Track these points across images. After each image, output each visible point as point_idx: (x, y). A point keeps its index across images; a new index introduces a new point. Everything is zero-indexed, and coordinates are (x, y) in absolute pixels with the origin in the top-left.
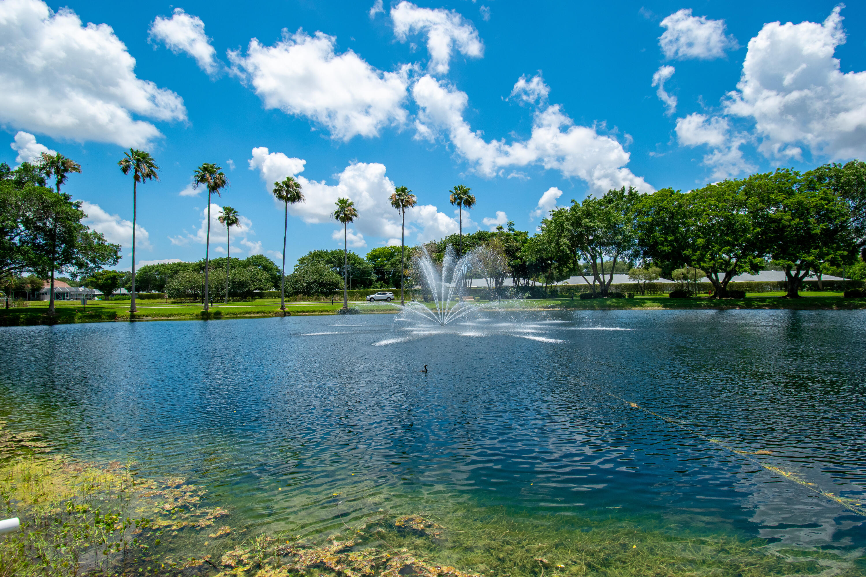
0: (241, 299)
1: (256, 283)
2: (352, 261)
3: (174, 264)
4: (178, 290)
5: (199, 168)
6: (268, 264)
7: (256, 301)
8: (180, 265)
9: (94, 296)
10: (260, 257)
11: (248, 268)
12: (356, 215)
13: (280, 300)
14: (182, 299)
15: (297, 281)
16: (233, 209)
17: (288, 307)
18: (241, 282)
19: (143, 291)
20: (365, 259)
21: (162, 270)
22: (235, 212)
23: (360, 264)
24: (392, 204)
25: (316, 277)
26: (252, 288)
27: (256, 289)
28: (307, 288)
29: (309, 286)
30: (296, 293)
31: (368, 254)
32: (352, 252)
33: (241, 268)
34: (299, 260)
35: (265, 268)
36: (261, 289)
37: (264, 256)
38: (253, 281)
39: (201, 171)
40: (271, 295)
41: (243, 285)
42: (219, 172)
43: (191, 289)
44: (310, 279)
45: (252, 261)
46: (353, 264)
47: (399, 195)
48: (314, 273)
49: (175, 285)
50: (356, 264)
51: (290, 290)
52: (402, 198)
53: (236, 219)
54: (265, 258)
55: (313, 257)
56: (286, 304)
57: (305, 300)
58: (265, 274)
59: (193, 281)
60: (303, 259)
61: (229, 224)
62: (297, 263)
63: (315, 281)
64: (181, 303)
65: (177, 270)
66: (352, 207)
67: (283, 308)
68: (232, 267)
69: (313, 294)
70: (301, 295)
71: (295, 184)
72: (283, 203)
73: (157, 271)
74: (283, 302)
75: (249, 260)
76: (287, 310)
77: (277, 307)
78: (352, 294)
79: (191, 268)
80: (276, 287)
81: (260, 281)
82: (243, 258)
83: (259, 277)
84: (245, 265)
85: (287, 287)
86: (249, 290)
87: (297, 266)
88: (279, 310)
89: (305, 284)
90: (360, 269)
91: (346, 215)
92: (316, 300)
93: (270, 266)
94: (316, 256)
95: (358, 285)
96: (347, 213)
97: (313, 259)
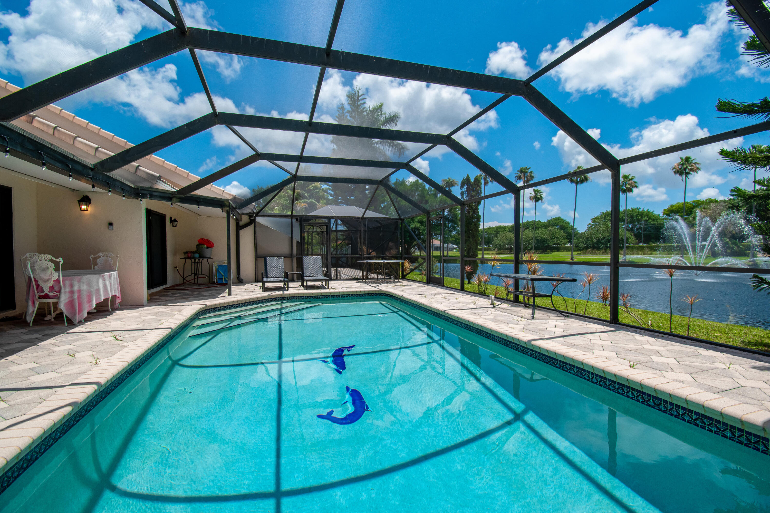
0: (543, 252)
1: (554, 240)
2: (646, 218)
3: (496, 227)
4: (500, 245)
5: (518, 171)
6: (564, 224)
7: (553, 253)
8: (500, 227)
9: (453, 248)
10: (558, 219)
11: (549, 229)
13: (570, 253)
14: (502, 252)
15: (588, 238)
16: (540, 191)
17: (576, 258)
18: (542, 239)
20: (661, 215)
21: (489, 231)
22: (541, 192)
23: (654, 220)
24: (675, 172)
25: (606, 234)
26: (551, 244)
27: (554, 244)
28: (597, 243)
29: (599, 241)
30: (587, 248)
31: (665, 210)
32: (645, 210)
33: (543, 229)
34: (592, 220)
35: (562, 228)
36: (558, 244)
37: (561, 217)
38: (552, 239)
39: (519, 173)
40: (565, 249)
41: (544, 241)
42: (529, 171)
43: (508, 244)
44: (600, 236)
45: (551, 222)
46: (646, 220)
47: (680, 165)
48: (604, 231)
49: (498, 242)
50: (650, 221)
51: (581, 245)
52: (685, 167)
53: (541, 197)
54: (562, 219)
55: (605, 217)
56: (575, 256)
57: (592, 253)
58: (562, 232)
59: (509, 239)
60: (596, 218)
61: (536, 201)
62: (590, 222)
63: (604, 238)
64: (502, 254)
65: (499, 231)
67: (572, 258)
68: (536, 228)
69: (601, 249)
70: (590, 250)
72: (574, 185)
73: (486, 232)
74: (572, 254)
75: (549, 221)
76: (575, 260)
77: (568, 258)
79: (507, 229)
80: (570, 242)
81: (557, 238)
82: (544, 220)
83: (557, 235)
84: (546, 225)
85: (579, 243)
86: (549, 245)
87: (590, 224)
88: (569, 260)
89: (595, 240)
90: (654, 224)
91: (627, 188)
92: (603, 253)
93: (566, 225)
94: (608, 215)
95: (652, 240)
96: (628, 186)
97: (605, 218)
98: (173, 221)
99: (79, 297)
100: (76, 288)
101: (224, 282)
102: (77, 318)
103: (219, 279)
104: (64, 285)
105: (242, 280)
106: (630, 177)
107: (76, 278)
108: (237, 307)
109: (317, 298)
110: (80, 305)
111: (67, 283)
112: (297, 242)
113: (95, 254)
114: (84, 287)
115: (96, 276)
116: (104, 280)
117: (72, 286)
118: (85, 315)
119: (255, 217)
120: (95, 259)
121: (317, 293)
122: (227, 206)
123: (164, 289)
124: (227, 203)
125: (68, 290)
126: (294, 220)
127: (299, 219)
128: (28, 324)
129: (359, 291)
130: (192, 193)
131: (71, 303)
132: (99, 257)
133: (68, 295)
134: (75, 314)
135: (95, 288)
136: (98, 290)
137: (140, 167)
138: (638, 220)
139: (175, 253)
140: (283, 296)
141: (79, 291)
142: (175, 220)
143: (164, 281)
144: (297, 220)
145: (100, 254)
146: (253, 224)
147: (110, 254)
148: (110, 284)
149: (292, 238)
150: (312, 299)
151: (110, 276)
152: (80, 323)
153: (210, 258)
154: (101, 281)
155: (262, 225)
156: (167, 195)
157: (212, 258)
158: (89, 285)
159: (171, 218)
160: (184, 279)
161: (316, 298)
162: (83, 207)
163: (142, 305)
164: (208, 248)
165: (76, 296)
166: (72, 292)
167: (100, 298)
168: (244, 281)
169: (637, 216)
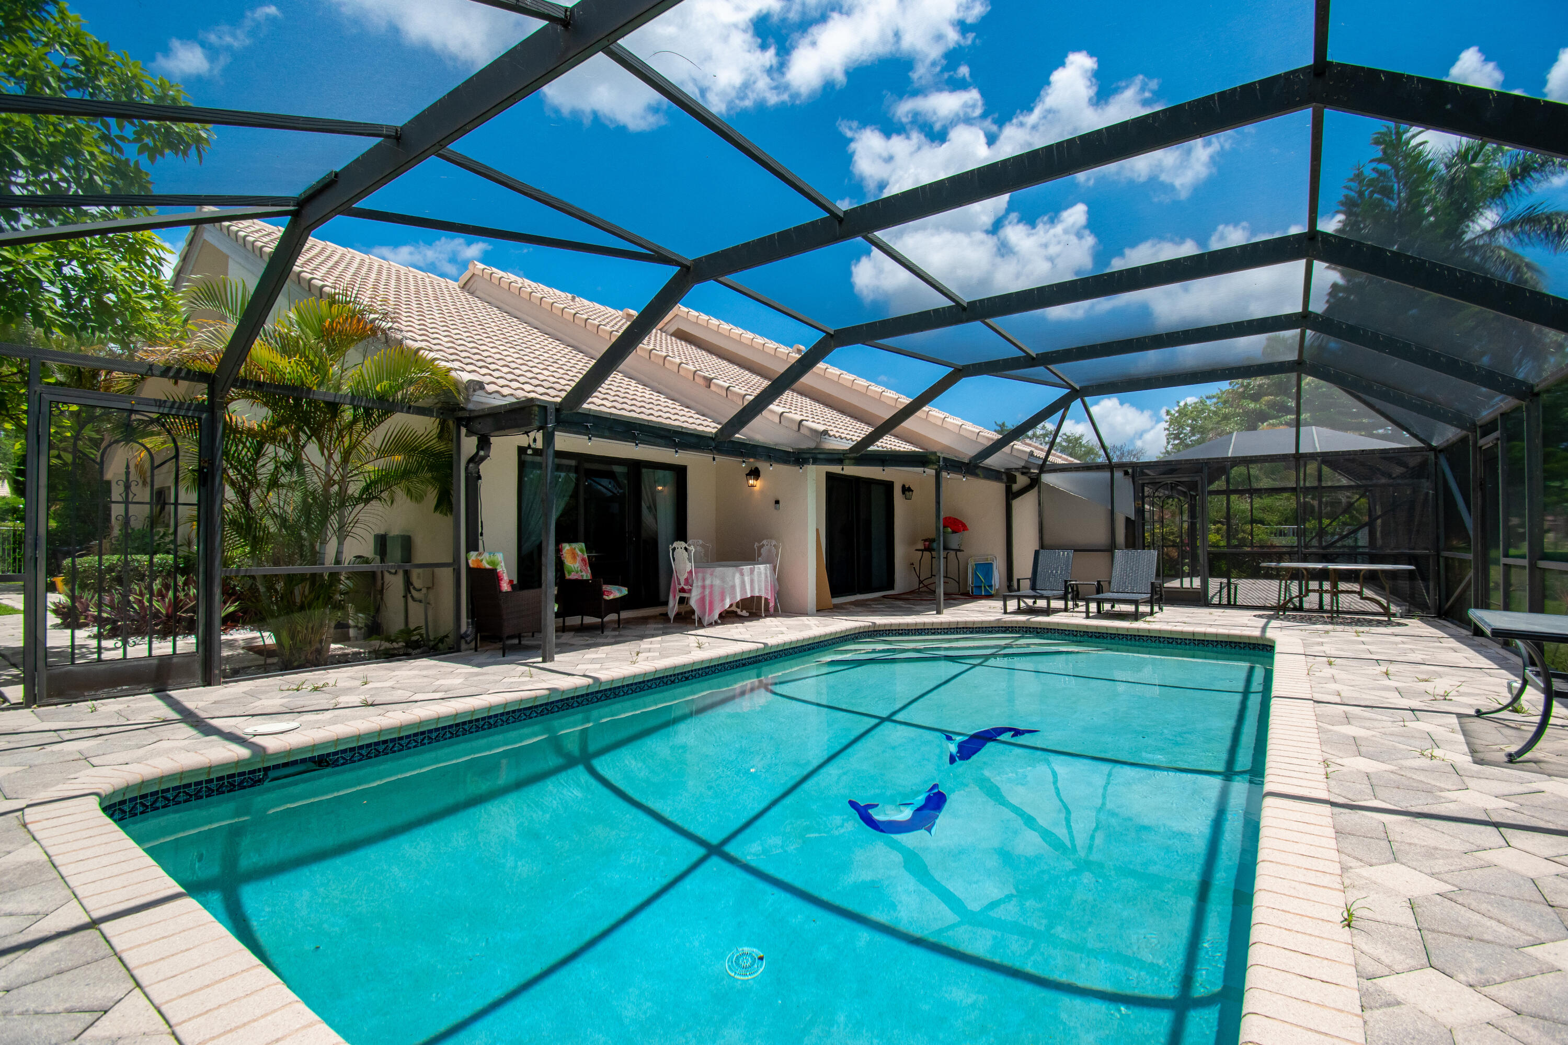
98: (906, 490)
99: (711, 593)
100: (708, 582)
102: (706, 620)
104: (697, 578)
107: (709, 571)
108: (933, 634)
109: (1099, 637)
110: (711, 603)
111: (700, 575)
112: (1128, 519)
113: (760, 541)
114: (717, 582)
115: (731, 570)
116: (742, 574)
117: (704, 580)
118: (716, 616)
119: (1039, 474)
120: (760, 548)
121: (1097, 627)
122: (933, 463)
123: (884, 597)
124: (933, 458)
125: (700, 584)
126: (1119, 475)
127: (1130, 471)
128: (669, 619)
129: (1200, 634)
130: (871, 448)
131: (702, 600)
132: (763, 545)
133: (700, 590)
134: (704, 614)
135: (731, 583)
136: (733, 587)
137: (804, 423)
139: (912, 541)
140: (1028, 626)
141: (712, 586)
142: (910, 490)
143: (890, 585)
144: (1126, 473)
145: (765, 542)
146: (1036, 488)
147: (774, 542)
148: (752, 581)
149: (1112, 512)
150: (1086, 638)
151: (752, 571)
152: (710, 625)
153: (960, 550)
154: (738, 576)
155: (1053, 490)
156: (837, 457)
157: (963, 551)
158: (723, 580)
159: (904, 486)
160: (921, 582)
161: (1096, 637)
162: (751, 482)
163: (805, 614)
164: (954, 532)
165: (707, 592)
166: (704, 587)
167: (735, 597)
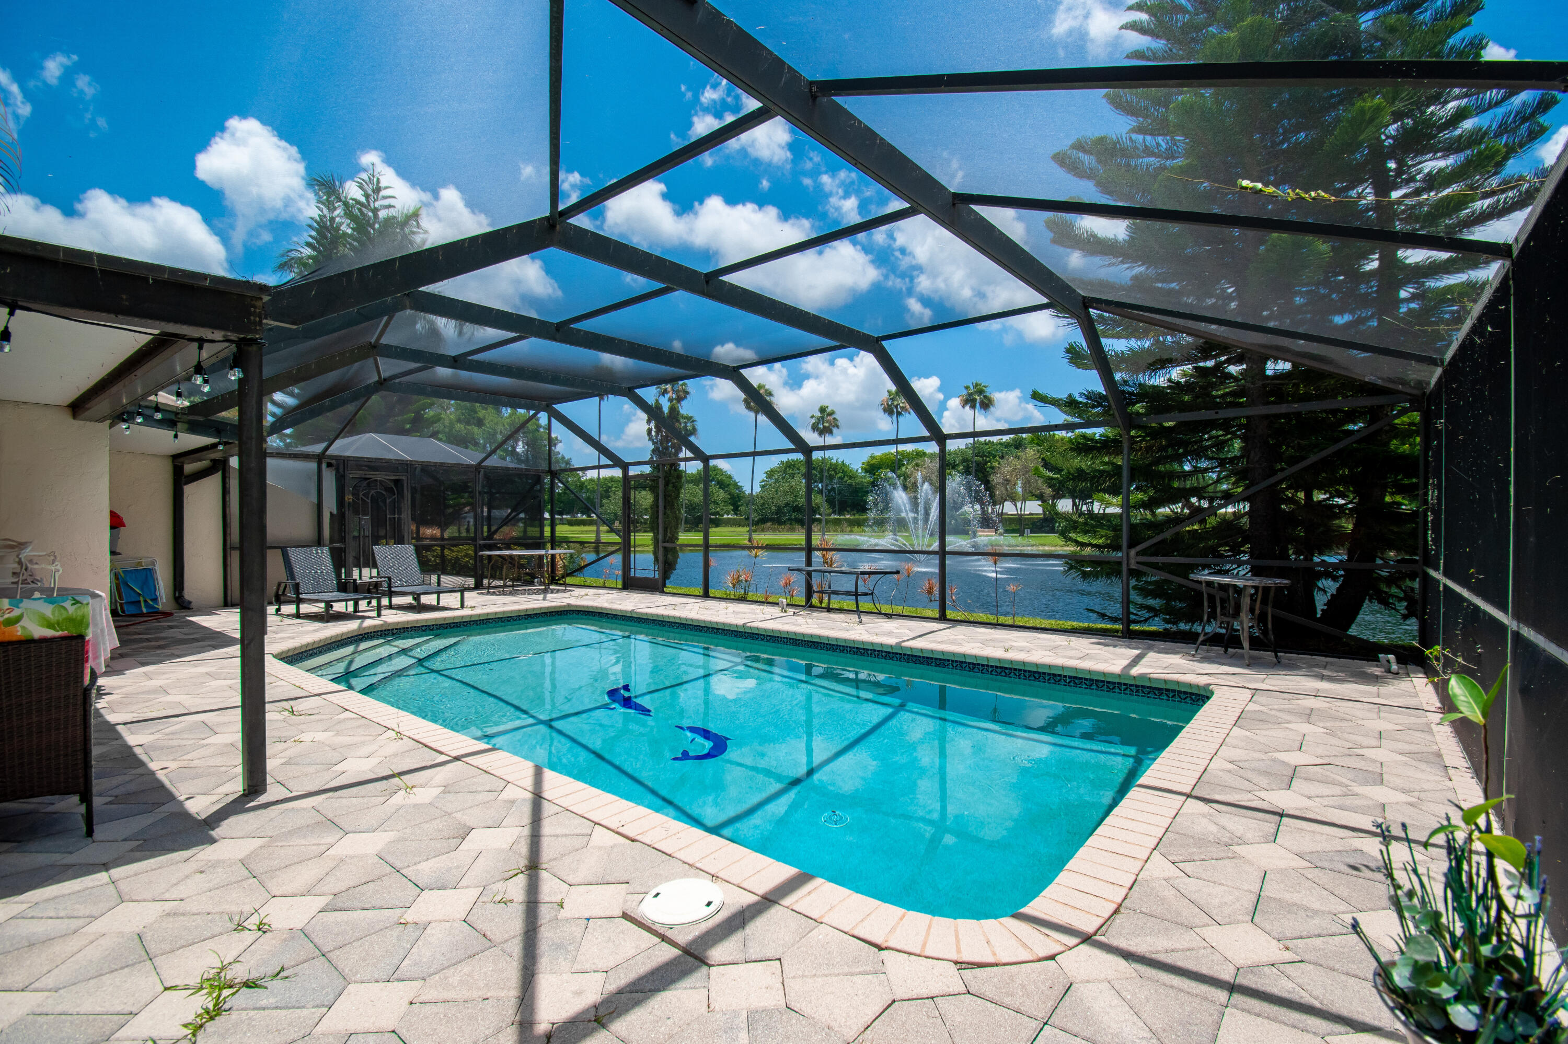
1: (710, 506)
2: (840, 474)
3: (605, 480)
6: (724, 479)
8: (612, 480)
10: (714, 469)
11: (701, 486)
12: (838, 427)
13: (744, 528)
15: (763, 504)
17: (757, 539)
19: (567, 514)
20: (860, 471)
23: (851, 478)
25: (789, 499)
26: (706, 511)
27: (711, 514)
28: (777, 513)
29: (779, 510)
30: (763, 521)
31: (863, 464)
32: (840, 461)
33: (691, 486)
34: (766, 473)
35: (721, 485)
36: (717, 513)
38: (707, 503)
40: (730, 523)
41: (694, 509)
44: (781, 501)
46: (841, 478)
47: (892, 399)
48: (785, 493)
50: (846, 479)
51: (755, 516)
52: (896, 403)
54: (720, 470)
55: (786, 469)
56: (754, 534)
57: (774, 530)
58: (722, 494)
60: (772, 471)
62: (764, 477)
63: (787, 504)
65: (610, 487)
66: (834, 416)
67: (750, 540)
69: (784, 523)
70: (769, 524)
71: (766, 390)
72: (751, 414)
74: (749, 532)
76: (755, 542)
77: (743, 539)
78: (837, 522)
80: (736, 510)
81: (716, 503)
83: (714, 497)
85: (750, 511)
86: (702, 515)
87: (763, 481)
88: (746, 542)
89: (774, 508)
90: (851, 485)
91: (824, 427)
92: (788, 531)
93: (726, 481)
94: (789, 467)
95: (848, 509)
96: (827, 425)
97: (785, 472)
101: (145, 610)
103: (128, 603)
105: (190, 602)
106: (828, 410)
112: (331, 513)
127: (334, 463)
138: (831, 478)
144: (330, 465)
146: (220, 473)
149: (320, 507)
157: (120, 554)
168: (193, 605)
169: (828, 470)
